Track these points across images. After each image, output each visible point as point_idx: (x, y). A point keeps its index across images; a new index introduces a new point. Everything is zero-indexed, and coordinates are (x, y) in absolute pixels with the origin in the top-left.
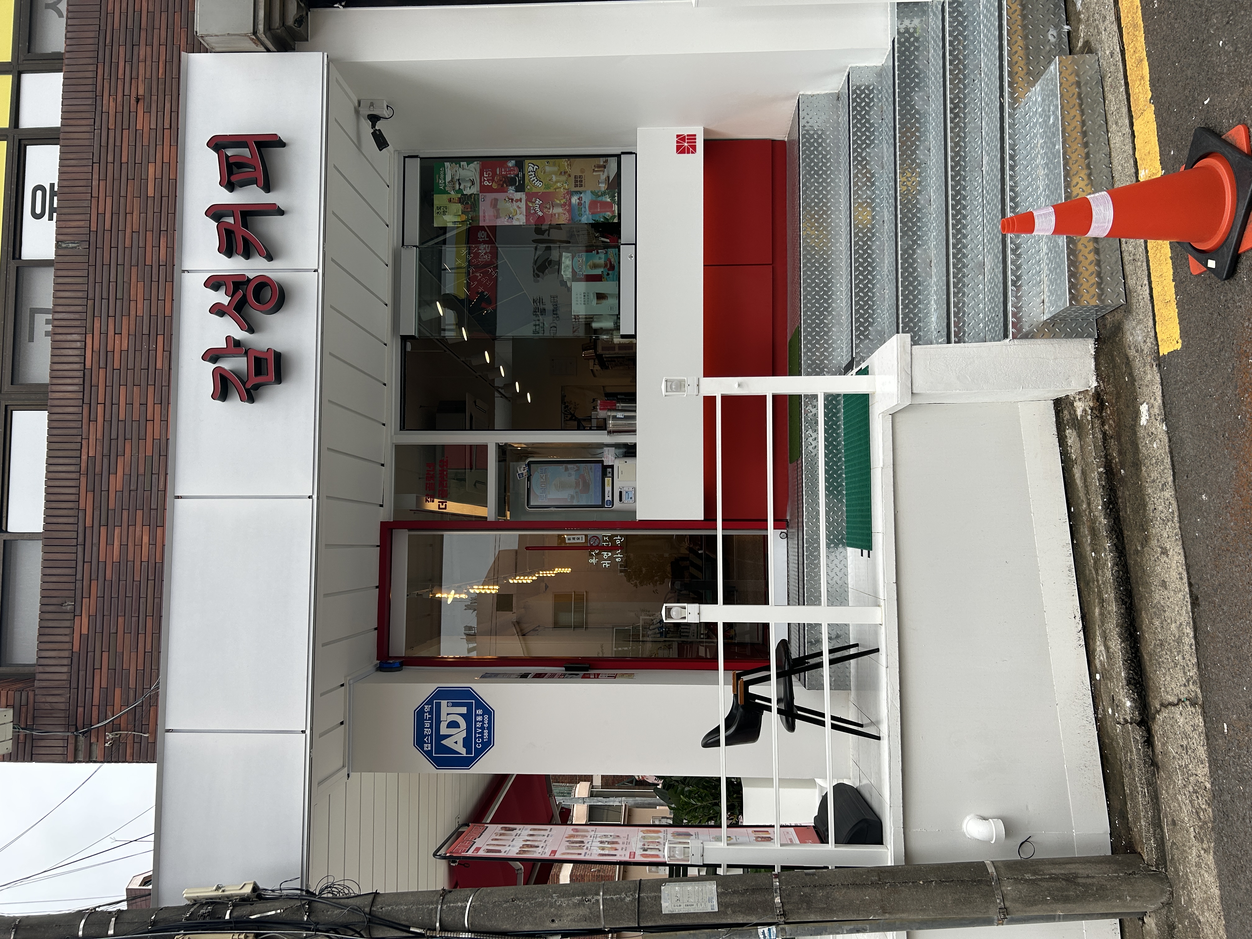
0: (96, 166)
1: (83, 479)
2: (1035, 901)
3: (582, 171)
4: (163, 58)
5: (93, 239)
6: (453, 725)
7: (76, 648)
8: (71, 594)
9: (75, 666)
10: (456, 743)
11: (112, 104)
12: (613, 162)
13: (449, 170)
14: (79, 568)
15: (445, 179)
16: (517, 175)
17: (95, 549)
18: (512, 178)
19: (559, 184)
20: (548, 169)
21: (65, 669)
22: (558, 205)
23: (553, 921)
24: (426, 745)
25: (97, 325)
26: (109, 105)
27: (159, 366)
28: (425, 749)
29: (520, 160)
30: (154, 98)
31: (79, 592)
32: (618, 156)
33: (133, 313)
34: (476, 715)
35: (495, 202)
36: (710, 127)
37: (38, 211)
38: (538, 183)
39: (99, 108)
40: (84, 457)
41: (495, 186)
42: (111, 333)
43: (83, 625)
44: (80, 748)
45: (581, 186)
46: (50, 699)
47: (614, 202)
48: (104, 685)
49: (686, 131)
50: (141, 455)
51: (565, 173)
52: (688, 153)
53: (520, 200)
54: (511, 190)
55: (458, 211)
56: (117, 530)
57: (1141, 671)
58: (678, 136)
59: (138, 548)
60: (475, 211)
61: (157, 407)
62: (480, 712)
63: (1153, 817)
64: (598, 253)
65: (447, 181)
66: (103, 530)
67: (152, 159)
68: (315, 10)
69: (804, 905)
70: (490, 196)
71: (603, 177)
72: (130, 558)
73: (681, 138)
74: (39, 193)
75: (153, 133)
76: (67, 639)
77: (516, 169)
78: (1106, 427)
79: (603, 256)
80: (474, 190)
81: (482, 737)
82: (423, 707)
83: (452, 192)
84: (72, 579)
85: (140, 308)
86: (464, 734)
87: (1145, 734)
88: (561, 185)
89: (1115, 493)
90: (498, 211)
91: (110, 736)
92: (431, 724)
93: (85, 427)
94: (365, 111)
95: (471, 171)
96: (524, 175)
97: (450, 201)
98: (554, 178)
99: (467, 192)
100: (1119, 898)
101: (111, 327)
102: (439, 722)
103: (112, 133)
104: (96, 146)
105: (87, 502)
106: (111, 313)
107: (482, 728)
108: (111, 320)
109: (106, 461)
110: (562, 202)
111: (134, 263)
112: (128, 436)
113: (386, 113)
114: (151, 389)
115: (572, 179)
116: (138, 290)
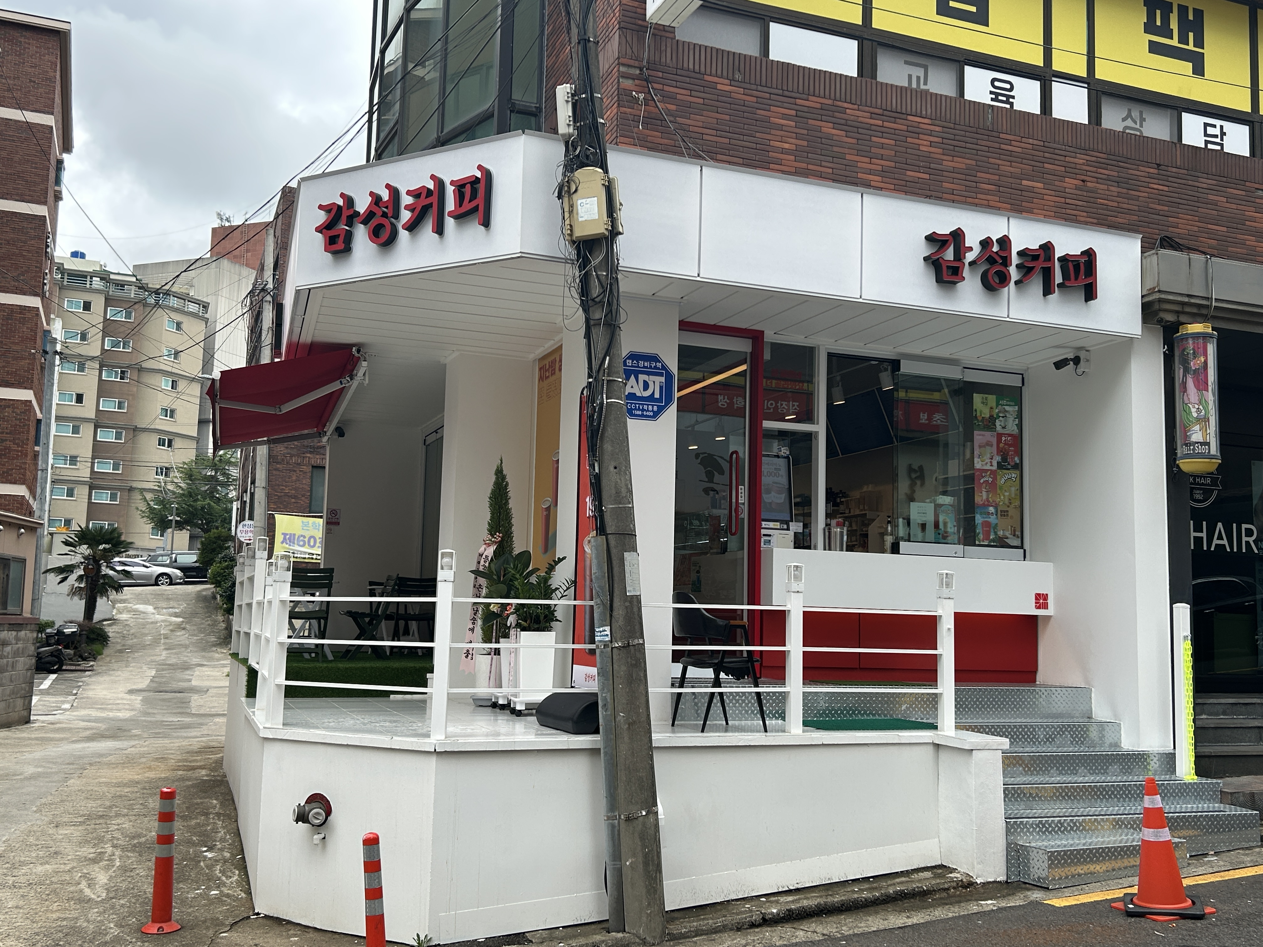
0: (1042, 143)
1: (830, 102)
2: (644, 839)
3: (1012, 517)
4: (1110, 203)
5: (995, 134)
6: (646, 386)
7: (707, 78)
8: (747, 80)
9: (693, 75)
10: (632, 387)
11: (1081, 161)
12: (1017, 542)
13: (1012, 409)
14: (765, 89)
15: (1006, 405)
16: (1009, 464)
17: (779, 104)
18: (1007, 459)
19: (1002, 497)
20: (1013, 489)
21: (691, 67)
22: (988, 496)
23: (615, 468)
24: (631, 361)
25: (937, 129)
26: (1080, 159)
27: (909, 173)
28: (628, 361)
29: (1019, 467)
30: (1085, 194)
31: (748, 86)
32: (1022, 547)
33: (945, 157)
34: (653, 406)
35: (989, 444)
36: (1052, 619)
37: (997, 84)
38: (1003, 480)
39: (1078, 151)
40: (846, 105)
41: (1001, 445)
42: (932, 139)
43: (724, 86)
44: (630, 69)
45: (1001, 515)
46: (669, 50)
47: (990, 542)
48: (679, 96)
49: (1050, 601)
50: (846, 151)
51: (1010, 503)
52: (1036, 603)
53: (991, 465)
54: (998, 458)
55: (984, 414)
56: (793, 124)
57: (799, 919)
58: (1047, 595)
59: (779, 138)
60: (984, 428)
61: (880, 168)
62: (655, 408)
63: (702, 930)
64: (954, 526)
65: (1006, 407)
66: (794, 113)
67: (1047, 186)
68: (1162, 331)
69: (634, 662)
70: (994, 441)
71: (1008, 534)
72: (773, 132)
73: (1045, 597)
74: (1008, 86)
75: (1063, 189)
76: (714, 72)
77: (1013, 464)
78: (952, 890)
79: (952, 530)
80: (999, 428)
81: (635, 409)
82: (660, 362)
83: (997, 411)
84: (758, 82)
85: (948, 164)
86: (638, 394)
87: (758, 923)
88: (1002, 498)
89: (912, 898)
90: (984, 446)
91: (642, 96)
92: (647, 367)
93: (867, 109)
94: (1082, 355)
95: (1012, 428)
96: (1009, 469)
97: (991, 408)
98: (1007, 494)
99: (998, 423)
100: (649, 904)
101: (936, 139)
102: (649, 374)
103: (1062, 158)
104: (1055, 146)
105: (813, 102)
106: (945, 141)
107: (643, 410)
108: (940, 140)
109: (843, 122)
110: (990, 499)
111: (979, 163)
112: (860, 142)
113: (1080, 371)
114: (893, 164)
115: (1006, 509)
116: (960, 163)
